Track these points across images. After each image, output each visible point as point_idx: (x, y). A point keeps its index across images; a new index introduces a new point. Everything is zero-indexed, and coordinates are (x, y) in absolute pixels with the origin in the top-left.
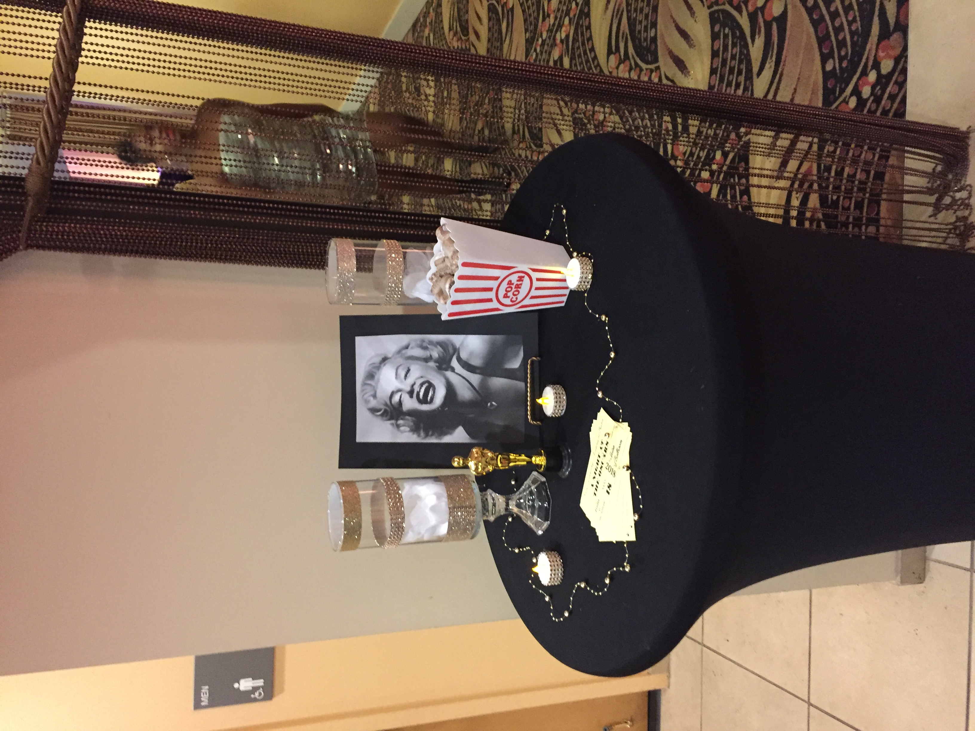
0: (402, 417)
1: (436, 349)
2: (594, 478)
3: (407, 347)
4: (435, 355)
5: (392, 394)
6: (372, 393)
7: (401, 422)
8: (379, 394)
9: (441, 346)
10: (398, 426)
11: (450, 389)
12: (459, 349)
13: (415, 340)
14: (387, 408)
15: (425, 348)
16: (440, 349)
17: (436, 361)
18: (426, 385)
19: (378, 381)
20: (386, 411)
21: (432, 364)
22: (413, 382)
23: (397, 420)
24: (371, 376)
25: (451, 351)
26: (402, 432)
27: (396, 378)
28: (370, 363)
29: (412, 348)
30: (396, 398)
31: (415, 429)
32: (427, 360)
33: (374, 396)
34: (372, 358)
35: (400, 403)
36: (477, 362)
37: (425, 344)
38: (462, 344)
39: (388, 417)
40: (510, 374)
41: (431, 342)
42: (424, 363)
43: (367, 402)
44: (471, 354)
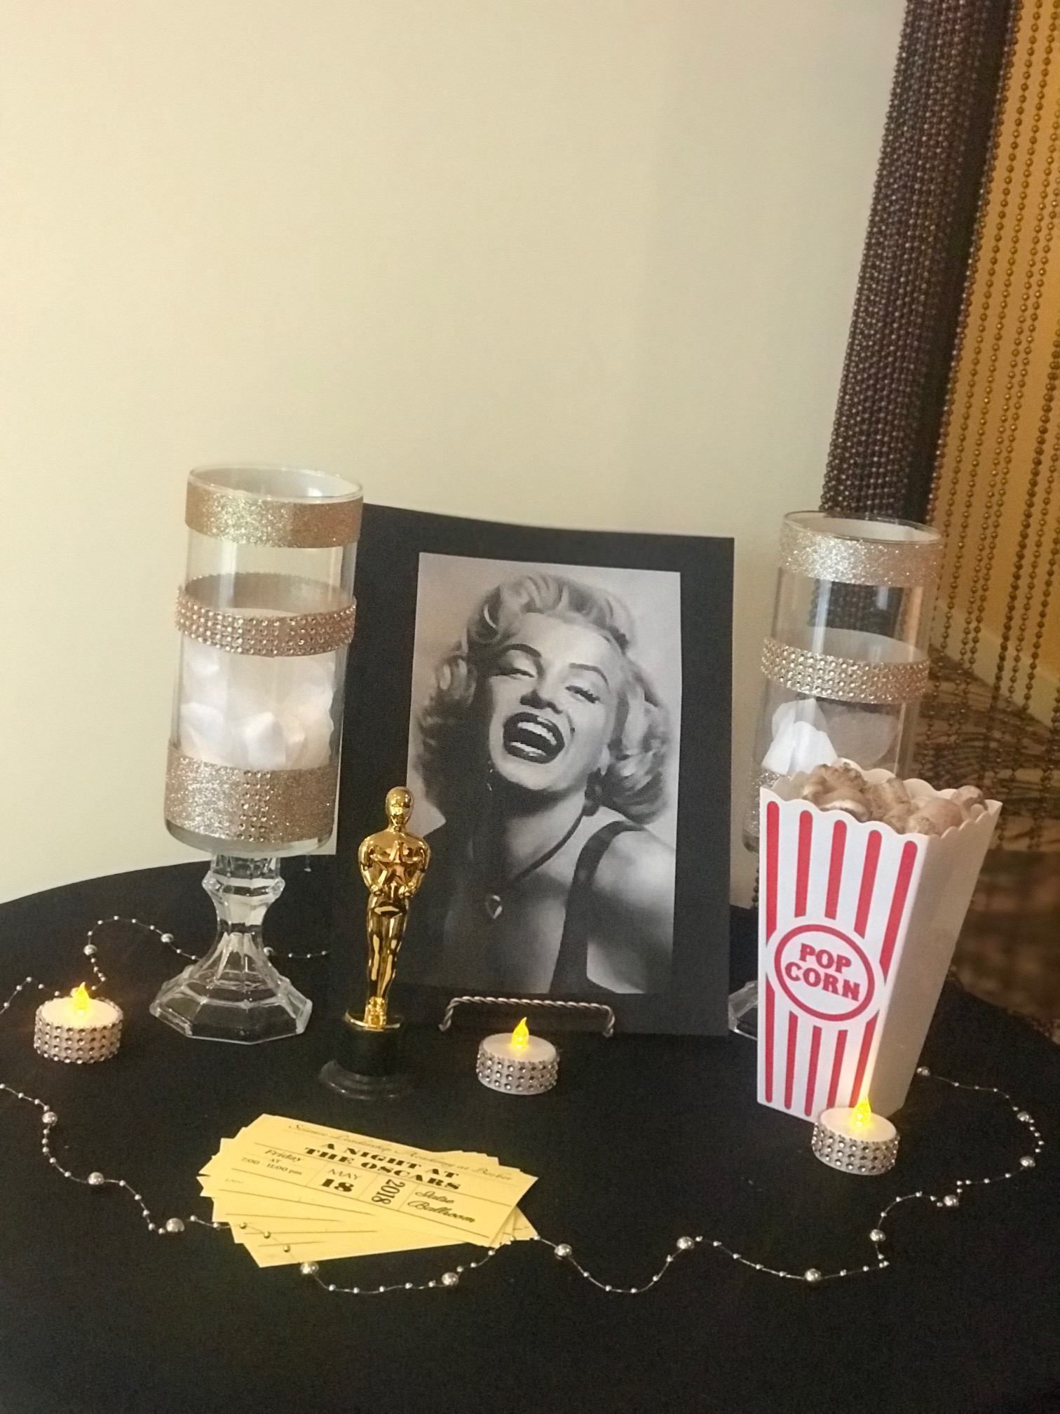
0: (475, 673)
1: (642, 772)
2: (353, 1152)
3: (649, 698)
4: (629, 769)
5: (534, 654)
6: (538, 603)
7: (463, 668)
8: (533, 616)
9: (649, 786)
10: (452, 661)
11: (541, 801)
12: (641, 829)
13: (666, 721)
14: (499, 637)
15: (646, 745)
16: (644, 781)
17: (611, 769)
18: (553, 742)
19: (567, 621)
20: (491, 632)
21: (605, 759)
22: (560, 708)
23: (468, 660)
24: (581, 602)
25: (636, 810)
26: (438, 670)
27: (573, 666)
28: (613, 604)
29: (647, 711)
30: (523, 662)
31: (443, 704)
32: (617, 746)
33: (529, 608)
34: (625, 607)
35: (513, 671)
36: (606, 873)
37: (655, 743)
38: (654, 838)
39: (475, 637)
40: (571, 957)
41: (659, 760)
42: (607, 740)
43: (517, 587)
44: (628, 861)
